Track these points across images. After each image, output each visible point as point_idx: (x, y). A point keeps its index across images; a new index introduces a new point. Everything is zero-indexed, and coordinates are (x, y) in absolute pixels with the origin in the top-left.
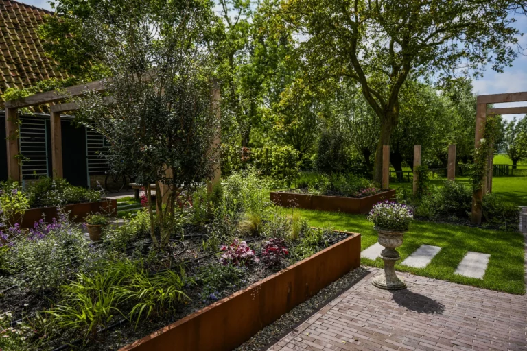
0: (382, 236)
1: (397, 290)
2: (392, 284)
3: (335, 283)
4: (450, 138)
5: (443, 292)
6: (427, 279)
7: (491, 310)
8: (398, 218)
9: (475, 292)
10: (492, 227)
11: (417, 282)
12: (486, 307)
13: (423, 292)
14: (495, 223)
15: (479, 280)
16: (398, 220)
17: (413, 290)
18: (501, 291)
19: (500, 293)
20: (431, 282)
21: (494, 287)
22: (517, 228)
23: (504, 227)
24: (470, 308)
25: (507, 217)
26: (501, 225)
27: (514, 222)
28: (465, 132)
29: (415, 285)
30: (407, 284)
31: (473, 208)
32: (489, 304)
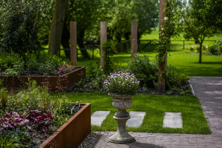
0: (117, 100)
1: (130, 143)
2: (126, 138)
3: (81, 145)
4: (114, 12)
5: (161, 139)
6: (146, 134)
7: (195, 144)
8: (130, 85)
9: (181, 137)
10: (174, 93)
11: (140, 137)
12: (192, 143)
13: (148, 141)
14: (175, 91)
15: (181, 129)
16: (130, 86)
17: (142, 141)
18: (196, 134)
19: (196, 135)
20: (150, 135)
21: (191, 132)
22: (191, 93)
23: (183, 93)
24: (183, 145)
25: (182, 85)
26: (180, 91)
27: (187, 88)
28: (128, 7)
29: (140, 138)
30: (136, 138)
31: (159, 79)
32: (193, 142)
